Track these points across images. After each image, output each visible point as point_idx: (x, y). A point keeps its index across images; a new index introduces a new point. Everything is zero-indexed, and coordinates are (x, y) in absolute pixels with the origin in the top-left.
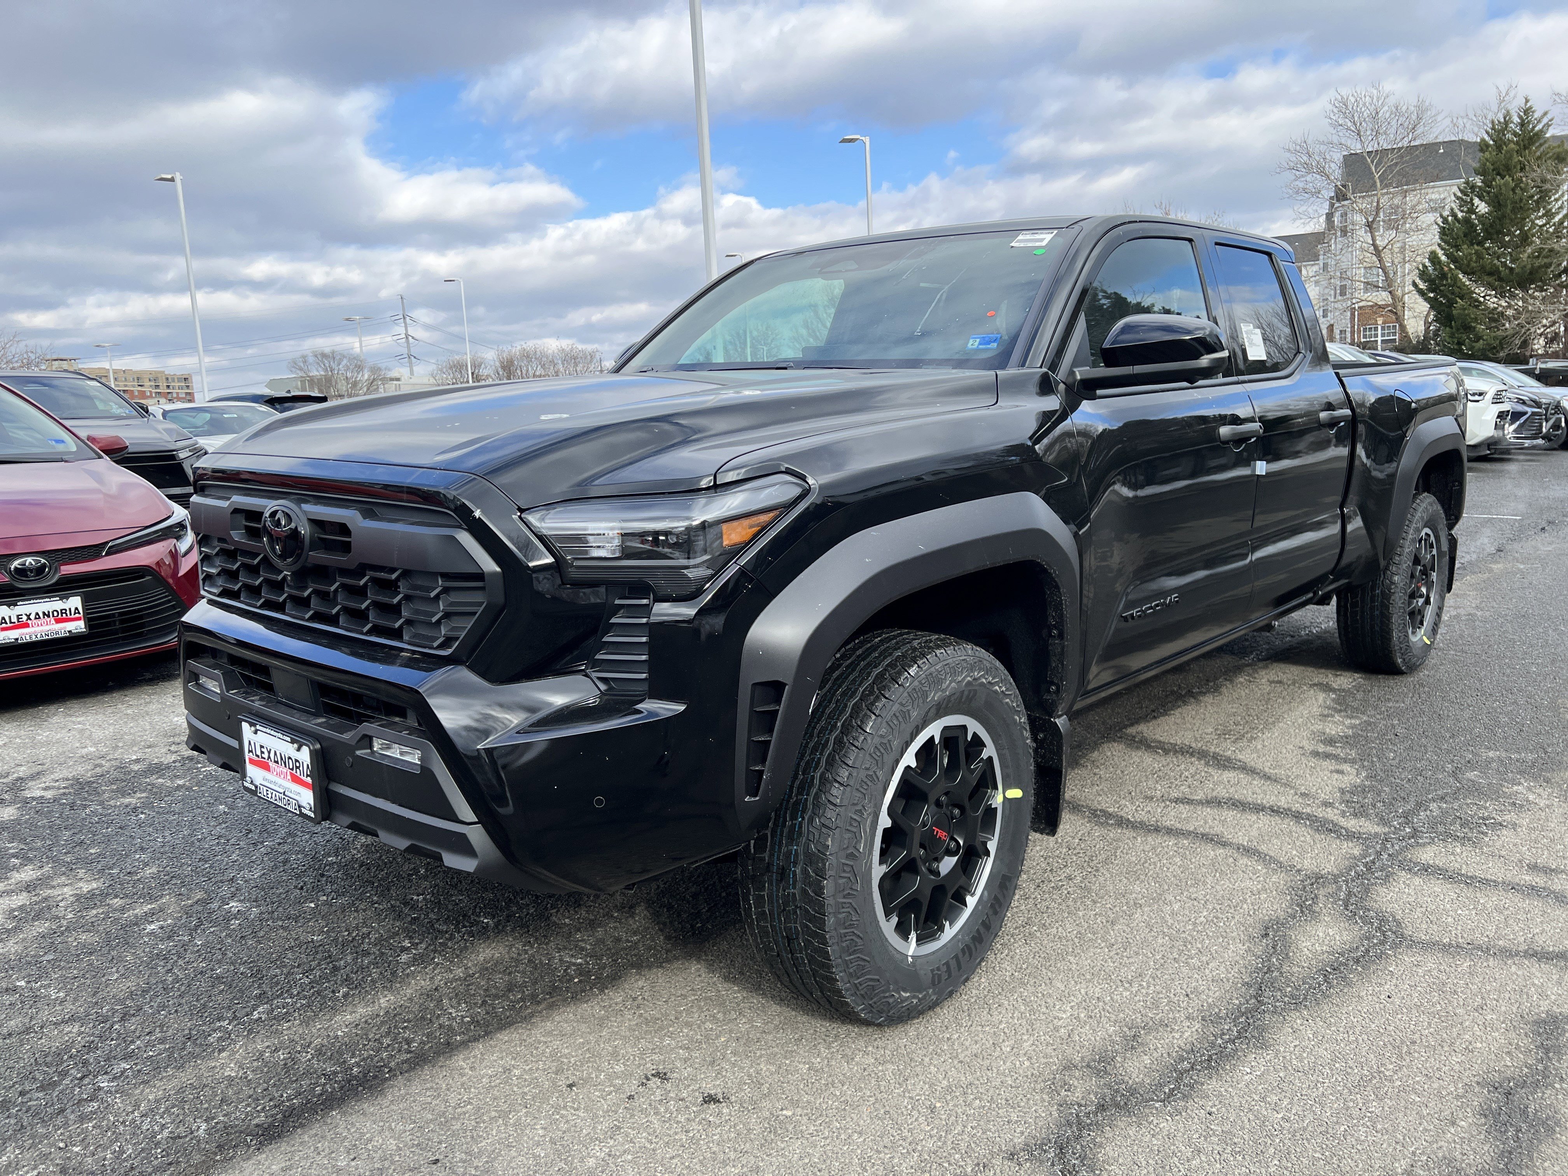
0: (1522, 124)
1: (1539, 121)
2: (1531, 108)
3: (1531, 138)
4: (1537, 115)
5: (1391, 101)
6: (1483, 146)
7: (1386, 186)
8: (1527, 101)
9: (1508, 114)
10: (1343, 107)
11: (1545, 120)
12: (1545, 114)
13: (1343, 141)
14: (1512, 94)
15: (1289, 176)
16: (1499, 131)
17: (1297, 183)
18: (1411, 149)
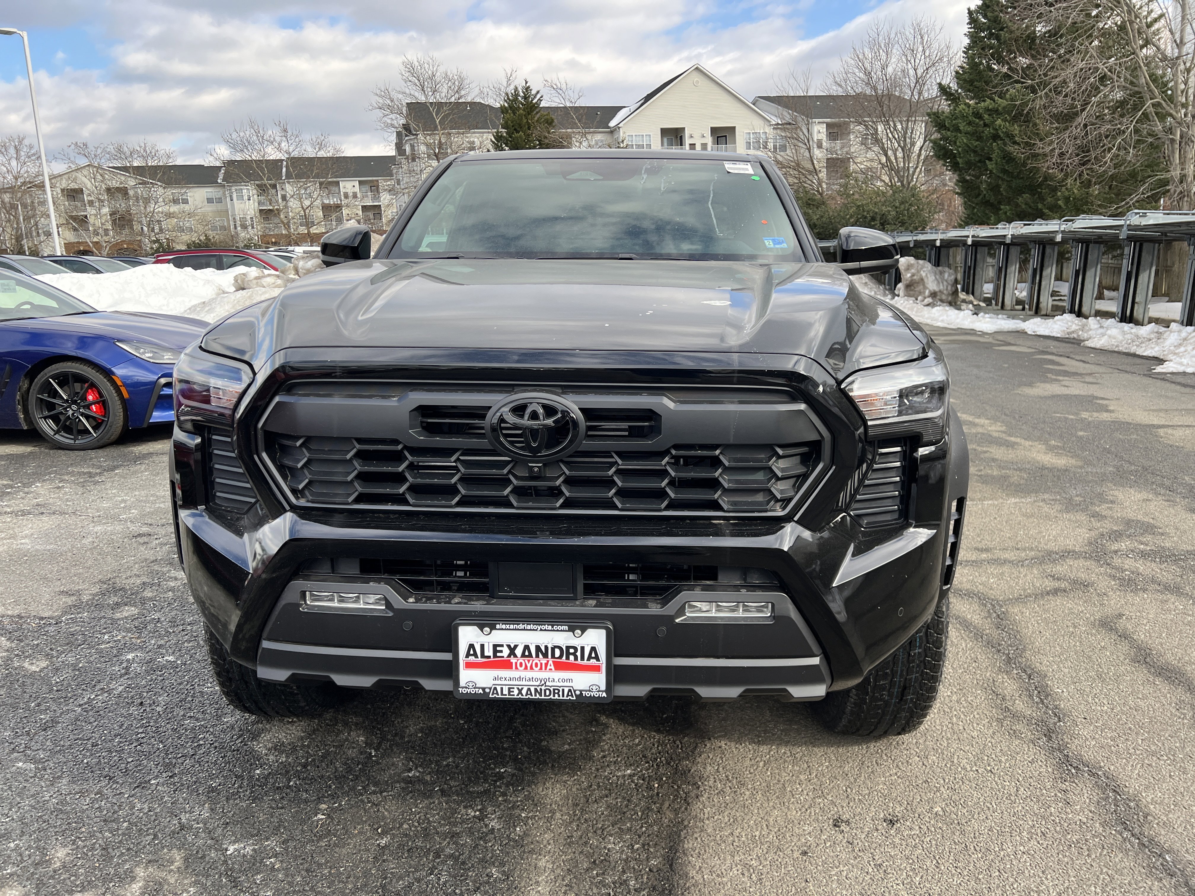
0: (525, 98)
1: (535, 97)
2: (529, 87)
3: (531, 108)
4: (533, 92)
5: (442, 69)
6: (503, 110)
7: (444, 129)
8: (526, 83)
9: (516, 89)
10: (411, 68)
11: (538, 96)
12: (538, 92)
13: (412, 92)
14: (514, 76)
15: (379, 113)
16: (512, 101)
17: (385, 119)
18: (457, 104)
